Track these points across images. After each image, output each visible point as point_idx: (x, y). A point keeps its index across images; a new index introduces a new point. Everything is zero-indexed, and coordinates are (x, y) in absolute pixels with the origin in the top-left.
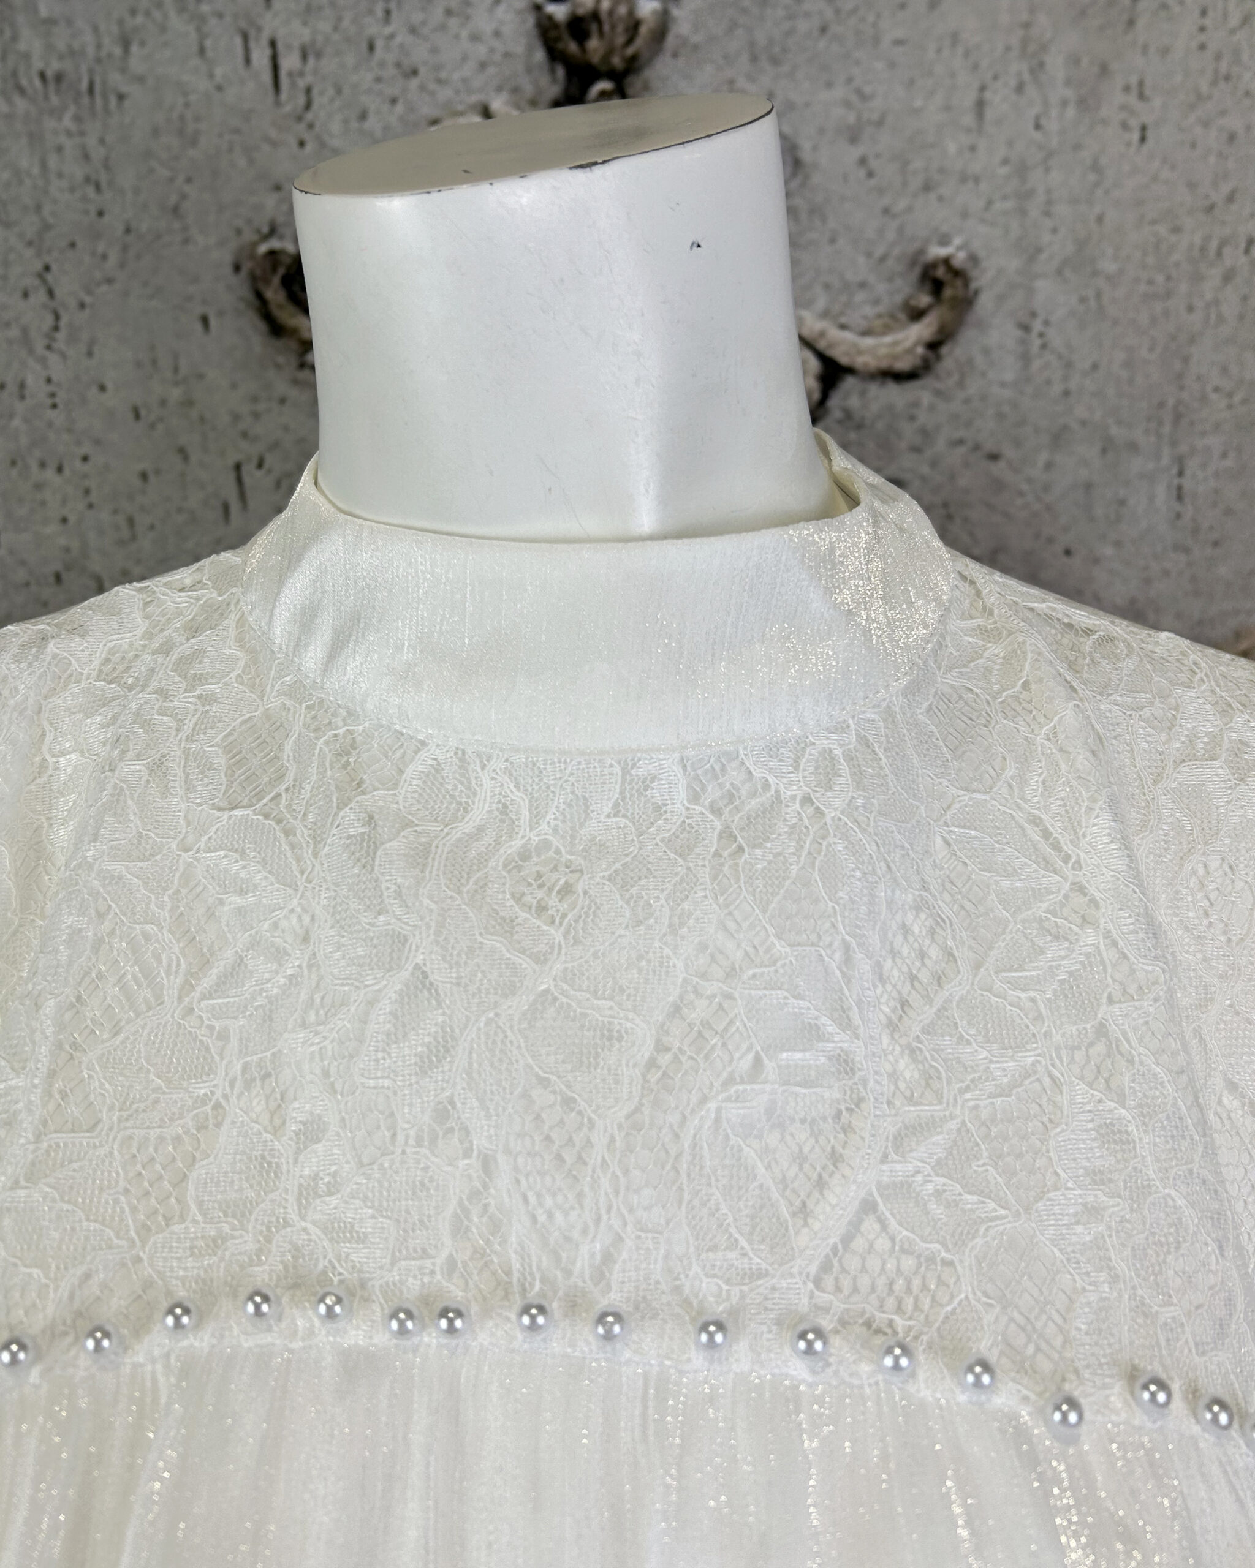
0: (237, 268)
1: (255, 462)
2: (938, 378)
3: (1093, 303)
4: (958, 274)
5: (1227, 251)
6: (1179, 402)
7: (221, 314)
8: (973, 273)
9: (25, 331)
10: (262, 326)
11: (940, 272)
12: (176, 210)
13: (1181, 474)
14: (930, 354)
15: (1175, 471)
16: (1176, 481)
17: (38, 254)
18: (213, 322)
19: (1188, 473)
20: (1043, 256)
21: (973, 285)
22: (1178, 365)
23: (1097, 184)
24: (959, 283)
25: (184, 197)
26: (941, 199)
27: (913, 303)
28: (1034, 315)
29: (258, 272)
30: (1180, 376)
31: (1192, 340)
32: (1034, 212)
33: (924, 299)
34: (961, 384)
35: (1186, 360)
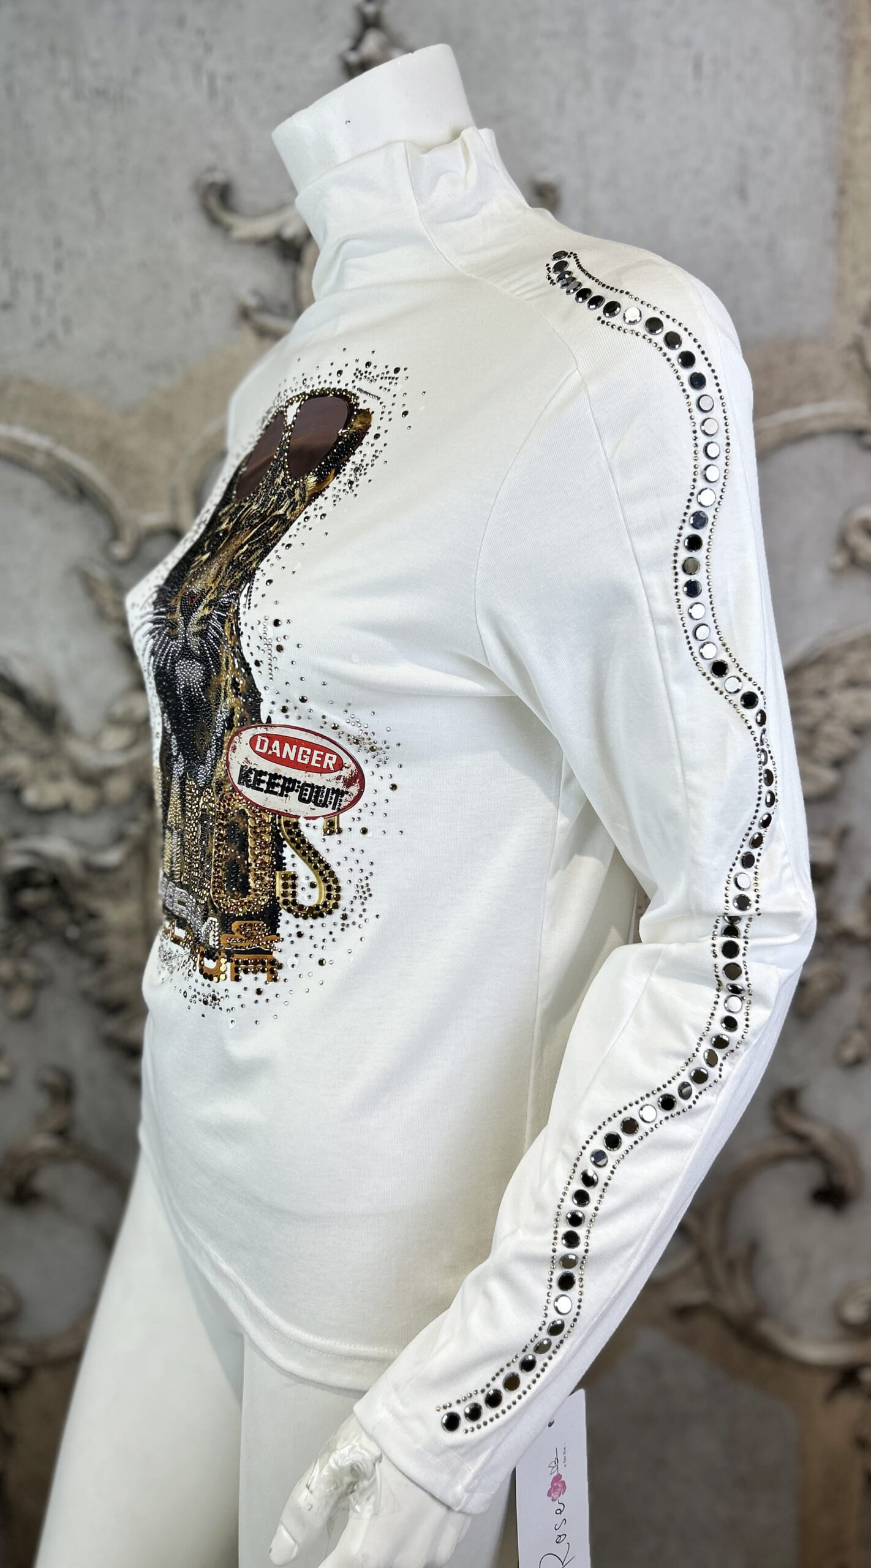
8: (559, 188)
9: (83, 223)
11: (541, 187)
12: (161, 159)
21: (559, 194)
22: (661, 234)
23: (619, 144)
30: (662, 239)
31: (668, 221)
32: (589, 158)
35: (665, 231)
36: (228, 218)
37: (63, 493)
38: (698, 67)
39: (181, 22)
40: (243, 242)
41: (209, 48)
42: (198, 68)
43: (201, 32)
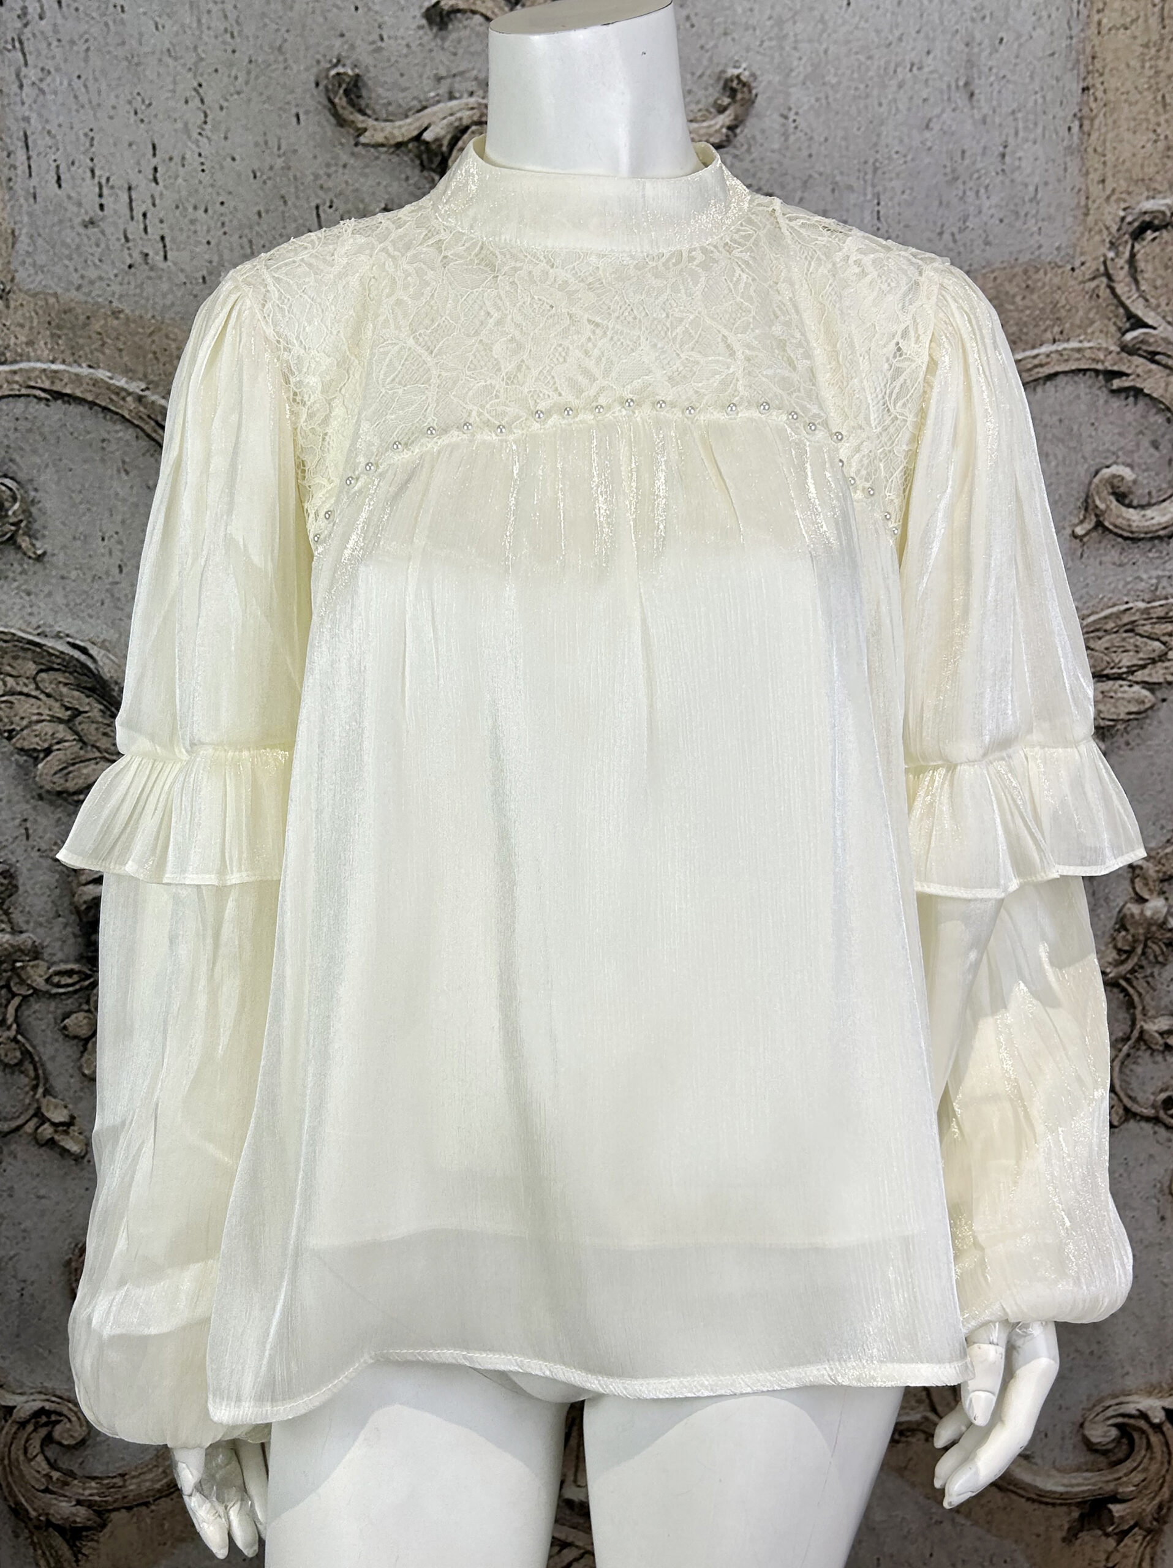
0: (317, 85)
1: (328, 204)
2: (735, 147)
3: (824, 101)
4: (744, 84)
5: (899, 70)
6: (876, 160)
7: (307, 112)
8: (754, 85)
9: (186, 125)
10: (333, 120)
11: (735, 84)
12: (280, 48)
13: (878, 204)
14: (730, 133)
15: (876, 202)
16: (876, 208)
17: (195, 76)
18: (302, 117)
19: (882, 203)
20: (794, 74)
21: (754, 92)
22: (874, 139)
23: (823, 31)
24: (745, 89)
25: (285, 40)
26: (733, 40)
27: (719, 102)
28: (790, 109)
29: (330, 87)
30: (876, 145)
31: (882, 124)
32: (787, 48)
33: (726, 101)
34: (749, 151)
35: (879, 135)
36: (359, 121)
40: (376, 146)
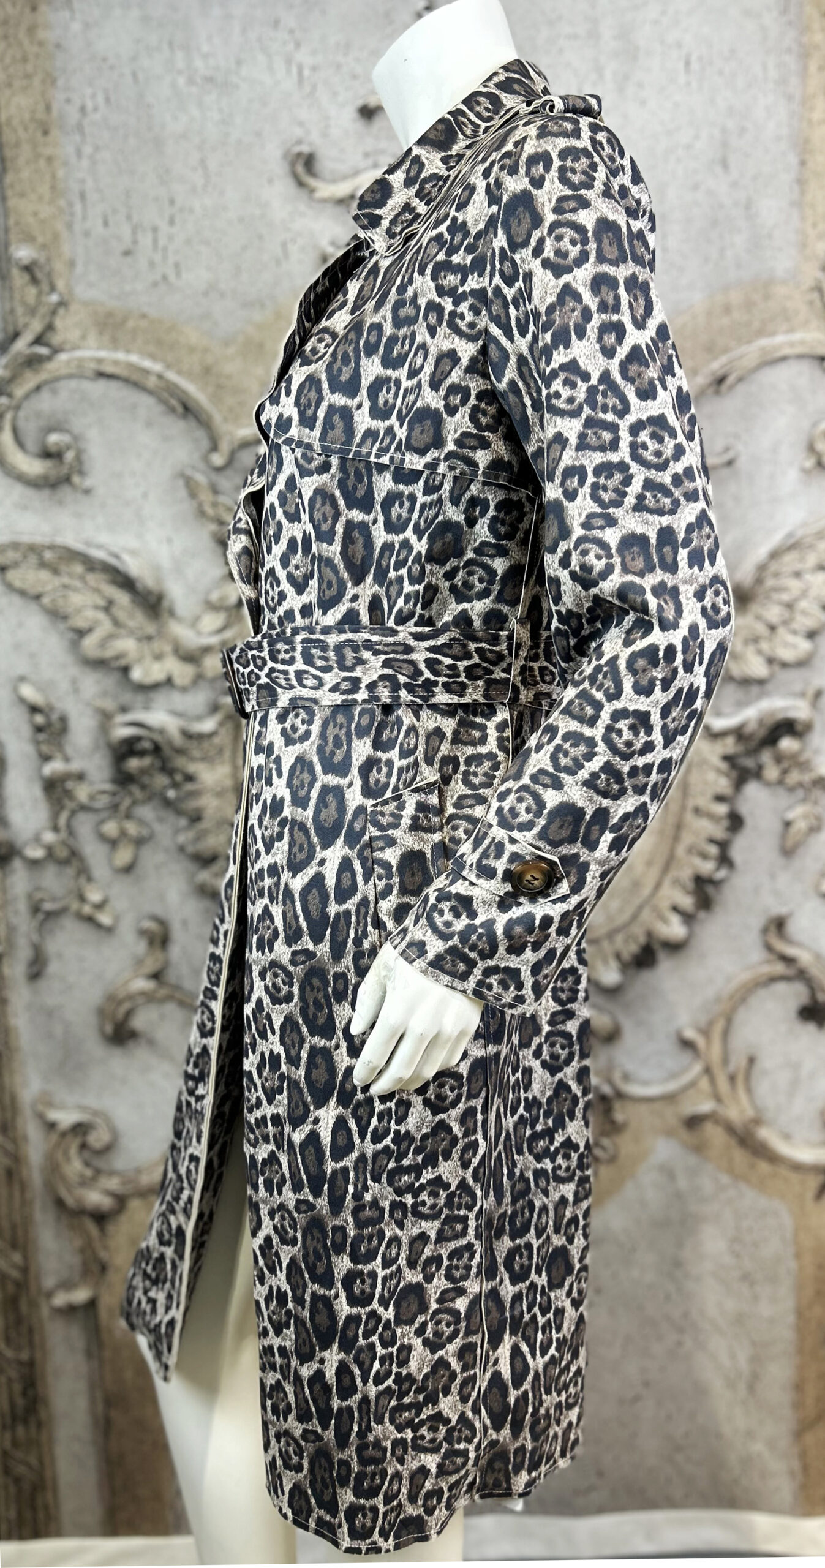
0: (284, 159)
1: (291, 240)
7: (277, 178)
9: (193, 186)
10: (294, 183)
12: (258, 134)
17: (200, 153)
18: (273, 181)
25: (262, 128)
36: (312, 182)
37: (173, 410)
38: (687, 64)
39: (276, 23)
40: (324, 201)
41: (298, 45)
42: (289, 61)
43: (291, 32)
